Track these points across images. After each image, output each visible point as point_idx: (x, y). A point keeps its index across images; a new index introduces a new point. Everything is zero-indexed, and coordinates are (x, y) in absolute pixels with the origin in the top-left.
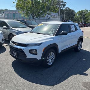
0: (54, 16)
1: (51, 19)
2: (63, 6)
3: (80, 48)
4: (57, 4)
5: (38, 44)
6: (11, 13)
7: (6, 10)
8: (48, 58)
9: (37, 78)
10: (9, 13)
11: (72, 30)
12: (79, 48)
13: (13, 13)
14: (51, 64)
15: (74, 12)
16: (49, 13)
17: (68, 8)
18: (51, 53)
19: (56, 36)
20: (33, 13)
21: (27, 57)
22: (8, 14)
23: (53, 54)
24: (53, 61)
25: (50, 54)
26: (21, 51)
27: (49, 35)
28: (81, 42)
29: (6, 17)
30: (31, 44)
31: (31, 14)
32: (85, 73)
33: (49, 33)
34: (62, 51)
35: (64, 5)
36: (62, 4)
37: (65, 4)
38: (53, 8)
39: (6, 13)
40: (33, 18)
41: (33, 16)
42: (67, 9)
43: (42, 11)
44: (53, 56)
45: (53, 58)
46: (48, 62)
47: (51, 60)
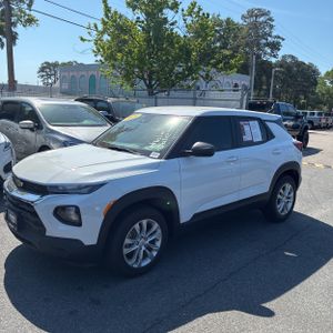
0: (236, 85)
1: (211, 97)
2: (269, 51)
3: (285, 206)
4: (247, 45)
5: (87, 186)
6: (83, 76)
7: (70, 63)
8: (127, 241)
9: (71, 313)
10: (75, 74)
11: (247, 138)
12: (280, 207)
13: (90, 73)
14: (145, 264)
15: (315, 72)
17: (293, 57)
18: (145, 222)
20: (152, 73)
21: (47, 234)
22: (73, 76)
23: (156, 226)
24: (155, 254)
25: (137, 226)
26: (26, 208)
27: (147, 154)
28: (288, 187)
29: (65, 86)
30: (63, 186)
31: (145, 80)
32: (267, 305)
33: (146, 148)
34: (196, 216)
35: (275, 46)
36: (268, 45)
37: (278, 44)
39: (66, 74)
40: (151, 94)
41: (150, 86)
42: (289, 60)
43: (181, 70)
44: (155, 232)
45: (153, 242)
46: (132, 254)
47: (143, 248)
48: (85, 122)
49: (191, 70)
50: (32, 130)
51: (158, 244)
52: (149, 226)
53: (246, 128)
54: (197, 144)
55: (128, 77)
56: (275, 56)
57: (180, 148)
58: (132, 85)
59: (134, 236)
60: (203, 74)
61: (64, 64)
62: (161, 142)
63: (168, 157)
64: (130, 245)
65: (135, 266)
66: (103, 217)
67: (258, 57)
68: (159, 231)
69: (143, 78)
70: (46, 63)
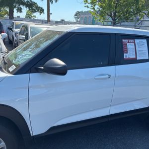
11: (129, 56)
31: (112, 17)
70: (78, 12)
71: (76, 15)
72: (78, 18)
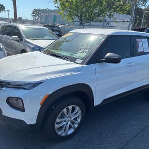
6: (50, 15)
10: (47, 14)
11: (140, 50)
14: (69, 132)
16: (110, 15)
18: (70, 107)
19: (87, 64)
22: (46, 16)
23: (78, 109)
24: (76, 126)
25: (65, 110)
38: (120, 5)
43: (97, 12)
44: (77, 112)
45: (76, 119)
46: (61, 128)
47: (69, 123)
48: (46, 37)
49: (102, 12)
50: (18, 41)
51: (79, 120)
52: (73, 109)
53: (140, 43)
54: (108, 54)
55: (70, 15)
56: (144, 6)
57: (97, 57)
58: (72, 19)
59: (63, 116)
60: (109, 14)
61: (43, 10)
62: (84, 52)
63: (88, 63)
64: (60, 123)
65: (63, 134)
66: (40, 107)
67: (136, 6)
68: (80, 112)
69: (78, 16)
70: (35, 10)
71: (33, 13)
72: (36, 16)
